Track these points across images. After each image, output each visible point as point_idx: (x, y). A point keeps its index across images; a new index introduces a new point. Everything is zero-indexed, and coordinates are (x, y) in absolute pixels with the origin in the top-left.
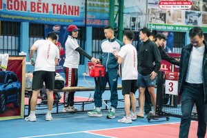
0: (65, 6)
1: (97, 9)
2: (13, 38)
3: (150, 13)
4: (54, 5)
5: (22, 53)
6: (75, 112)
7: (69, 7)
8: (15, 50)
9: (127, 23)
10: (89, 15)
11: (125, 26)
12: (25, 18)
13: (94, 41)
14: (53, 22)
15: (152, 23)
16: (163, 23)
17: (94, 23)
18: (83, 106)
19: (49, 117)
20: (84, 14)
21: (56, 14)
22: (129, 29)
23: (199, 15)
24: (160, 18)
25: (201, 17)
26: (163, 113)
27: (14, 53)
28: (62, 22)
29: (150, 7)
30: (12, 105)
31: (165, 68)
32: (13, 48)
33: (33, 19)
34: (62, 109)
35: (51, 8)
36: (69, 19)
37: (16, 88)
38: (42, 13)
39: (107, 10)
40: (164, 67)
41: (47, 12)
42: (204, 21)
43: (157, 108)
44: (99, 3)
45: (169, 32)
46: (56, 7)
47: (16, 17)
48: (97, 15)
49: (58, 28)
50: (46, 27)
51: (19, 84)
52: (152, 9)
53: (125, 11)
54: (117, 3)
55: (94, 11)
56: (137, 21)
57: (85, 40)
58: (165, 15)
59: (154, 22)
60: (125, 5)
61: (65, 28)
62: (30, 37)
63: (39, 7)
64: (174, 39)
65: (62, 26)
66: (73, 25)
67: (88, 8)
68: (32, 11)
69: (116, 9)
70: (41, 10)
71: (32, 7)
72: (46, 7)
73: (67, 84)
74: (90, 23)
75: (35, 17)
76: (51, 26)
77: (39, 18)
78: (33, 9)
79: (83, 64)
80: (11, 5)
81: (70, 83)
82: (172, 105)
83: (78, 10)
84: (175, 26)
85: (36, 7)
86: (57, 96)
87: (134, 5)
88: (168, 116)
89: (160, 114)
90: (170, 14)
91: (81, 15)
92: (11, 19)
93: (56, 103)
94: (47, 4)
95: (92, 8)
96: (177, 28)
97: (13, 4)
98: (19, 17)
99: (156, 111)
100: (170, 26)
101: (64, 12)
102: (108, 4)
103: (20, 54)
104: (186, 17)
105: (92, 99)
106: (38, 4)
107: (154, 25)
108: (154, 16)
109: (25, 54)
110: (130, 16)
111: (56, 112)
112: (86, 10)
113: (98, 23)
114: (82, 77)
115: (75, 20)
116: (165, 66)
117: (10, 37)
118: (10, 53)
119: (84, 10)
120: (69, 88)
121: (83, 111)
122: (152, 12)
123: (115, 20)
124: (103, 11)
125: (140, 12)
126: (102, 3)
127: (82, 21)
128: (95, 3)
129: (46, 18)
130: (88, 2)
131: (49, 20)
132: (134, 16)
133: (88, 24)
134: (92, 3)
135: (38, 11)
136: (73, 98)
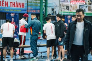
0: (17, 3)
1: (34, 4)
4: (11, 3)
7: (19, 3)
9: (49, 11)
10: (29, 8)
11: (48, 13)
15: (62, 11)
16: (67, 11)
17: (32, 12)
18: (29, 55)
20: (27, 7)
21: (12, 7)
22: (51, 15)
23: (86, 7)
24: (67, 8)
25: (87, 8)
28: (15, 11)
29: (61, 3)
34: (18, 57)
35: (9, 4)
36: (19, 10)
38: (5, 7)
39: (39, 5)
41: (7, 6)
42: (89, 10)
44: (35, 1)
46: (12, 3)
48: (34, 7)
50: (7, 14)
52: (62, 4)
53: (48, 5)
54: (44, 1)
55: (32, 6)
56: (54, 11)
58: (68, 7)
60: (48, 2)
61: (17, 14)
63: (3, 4)
65: (15, 13)
67: (29, 4)
69: (44, 4)
72: (7, 4)
75: (1, 9)
77: (3, 9)
78: (0, 5)
83: (24, 5)
84: (74, 13)
85: (1, 3)
86: (15, 50)
87: (53, 2)
90: (71, 7)
91: (25, 8)
93: (15, 54)
94: (8, 2)
95: (31, 4)
100: (71, 12)
101: (16, 6)
102: (39, 2)
106: (3, 2)
107: (63, 12)
108: (63, 7)
110: (51, 8)
111: (15, 58)
112: (28, 4)
115: (22, 10)
119: (27, 5)
120: (22, 46)
121: (29, 58)
122: (62, 6)
123: (43, 10)
124: (37, 5)
125: (56, 5)
126: (36, 1)
127: (26, 11)
128: (32, 1)
129: (7, 9)
130: (29, 1)
131: (8, 10)
132: (53, 8)
133: (29, 12)
134: (31, 1)
135: (3, 6)
136: (23, 51)
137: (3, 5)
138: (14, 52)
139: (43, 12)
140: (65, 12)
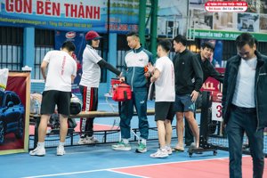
0: (81, 7)
1: (124, 10)
2: (14, 47)
3: (192, 15)
4: (67, 5)
5: (26, 68)
6: (95, 144)
7: (87, 7)
8: (17, 64)
9: (162, 28)
10: (113, 19)
11: (159, 33)
12: (29, 22)
13: (119, 52)
14: (65, 28)
15: (194, 29)
16: (208, 28)
17: (119, 29)
18: (105, 137)
19: (61, 150)
20: (106, 17)
21: (69, 16)
22: (165, 37)
23: (256, 18)
24: (205, 22)
25: (258, 21)
26: (208, 145)
27: (15, 68)
28: (78, 27)
29: (192, 8)
30: (13, 135)
31: (212, 88)
32: (15, 61)
33: (40, 23)
34: (78, 140)
35: (63, 9)
36: (87, 23)
37: (18, 113)
38: (52, 15)
39: (136, 11)
40: (209, 86)
41: (58, 14)
42: (262, 26)
43: (200, 138)
44: (126, 3)
45: (217, 41)
46: (70, 8)
47: (18, 21)
48: (124, 18)
49: (73, 35)
50: (57, 34)
51: (22, 108)
52: (195, 10)
53: (159, 13)
54: (149, 3)
55: (118, 14)
56: (175, 26)
57: (107, 50)
58: (211, 18)
59: (197, 27)
60: (159, 5)
61: (81, 35)
62: (36, 47)
63: (47, 8)
64: (224, 49)
65: (78, 33)
66: (93, 31)
67: (111, 9)
68: (38, 12)
69: (148, 11)
70: (50, 11)
71: (38, 7)
72: (56, 8)
73: (84, 108)
74: (114, 29)
75: (42, 21)
76: (63, 32)
77: (48, 22)
78: (40, 10)
79: (105, 82)
80: (12, 6)
81: (88, 106)
82: (221, 135)
83: (98, 13)
84: (224, 33)
85: (44, 7)
86: (71, 124)
87: (172, 6)
88: (215, 148)
89: (205, 146)
90: (217, 17)
91: (102, 18)
92: (12, 23)
93: (71, 132)
94: (59, 4)
95: (116, 9)
96: (227, 35)
97: (14, 4)
98: (22, 21)
99: (200, 143)
100: (218, 32)
101: (80, 14)
102: (137, 4)
103: (23, 69)
104: (239, 21)
105: (117, 127)
106: (47, 3)
107: (196, 31)
108: (196, 19)
109: (30, 69)
110: (165, 19)
111: (69, 143)
112: (109, 11)
113: (125, 29)
114: (104, 98)
115: (95, 25)
116: (212, 84)
117: (10, 47)
118: (10, 67)
119: (106, 12)
120: (87, 112)
121: (105, 142)
122: (194, 15)
123: (146, 25)
124: (130, 13)
125: (178, 14)
126: (130, 3)
127: (103, 26)
128: (120, 2)
129: (57, 22)
130: (111, 2)
131: (60, 25)
132: (171, 20)
133: (111, 29)
134: (116, 2)
135: (47, 13)
136: (92, 126)
138: (69, 127)
139: (147, 30)
140: (202, 31)
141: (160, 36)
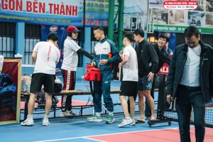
0: (62, 6)
1: (96, 9)
2: (9, 39)
4: (51, 5)
5: (18, 55)
7: (67, 6)
8: (10, 52)
9: (127, 23)
10: (87, 16)
11: (125, 27)
12: (20, 18)
13: (93, 42)
14: (50, 23)
15: (153, 24)
16: (164, 23)
17: (93, 24)
18: (82, 111)
19: (46, 121)
20: (83, 14)
21: (53, 14)
22: (130, 30)
23: (203, 15)
24: (162, 18)
25: (205, 17)
26: (164, 117)
27: (9, 55)
28: (59, 23)
29: (151, 7)
30: (7, 109)
31: (167, 71)
32: (9, 50)
33: (29, 19)
34: (60, 113)
35: (47, 8)
36: (67, 19)
37: (11, 92)
38: (38, 13)
39: (107, 10)
40: (165, 70)
41: (44, 12)
42: (208, 22)
43: (158, 112)
44: (98, 3)
45: (172, 33)
46: (53, 7)
47: (11, 17)
48: (96, 15)
49: (55, 28)
50: (43, 28)
51: (15, 87)
52: (154, 9)
53: (125, 11)
54: (117, 3)
55: (92, 12)
56: (138, 22)
57: (83, 41)
58: (167, 15)
59: (155, 22)
60: (125, 5)
61: (62, 28)
62: (26, 38)
63: (35, 7)
64: (177, 40)
65: (59, 27)
66: (73, 26)
67: (87, 8)
68: (28, 10)
69: (116, 9)
71: (28, 6)
72: (42, 7)
73: (65, 87)
74: (89, 24)
75: (31, 18)
76: (48, 26)
77: (35, 18)
79: (82, 66)
80: (6, 5)
81: (68, 86)
82: (174, 109)
83: (76, 11)
84: (177, 27)
85: (32, 7)
86: (54, 101)
87: (135, 5)
88: (170, 120)
89: (162, 119)
90: (172, 15)
91: (79, 15)
92: (6, 19)
93: (54, 107)
94: (44, 4)
95: (90, 8)
96: (180, 29)
97: (8, 3)
98: (14, 18)
99: (158, 115)
100: (172, 27)
101: (61, 12)
102: (107, 3)
103: (16, 56)
104: (189, 18)
105: (91, 103)
106: (34, 3)
107: (155, 25)
108: (155, 16)
109: (21, 56)
110: (130, 16)
111: (53, 116)
112: (84, 9)
113: (97, 24)
115: (73, 21)
116: (167, 68)
117: (5, 38)
118: (5, 54)
119: (82, 10)
120: (67, 91)
121: (82, 115)
122: (153, 12)
123: (115, 21)
124: (102, 11)
125: (140, 12)
126: (102, 3)
127: (80, 21)
128: (94, 2)
129: (43, 18)
130: (87, 2)
131: (46, 20)
132: (135, 17)
133: (86, 24)
134: (91, 2)
135: (34, 11)
136: (71, 102)
137: (36, 9)
138: (53, 103)
139: (115, 25)
140: (160, 26)
141: (125, 30)
